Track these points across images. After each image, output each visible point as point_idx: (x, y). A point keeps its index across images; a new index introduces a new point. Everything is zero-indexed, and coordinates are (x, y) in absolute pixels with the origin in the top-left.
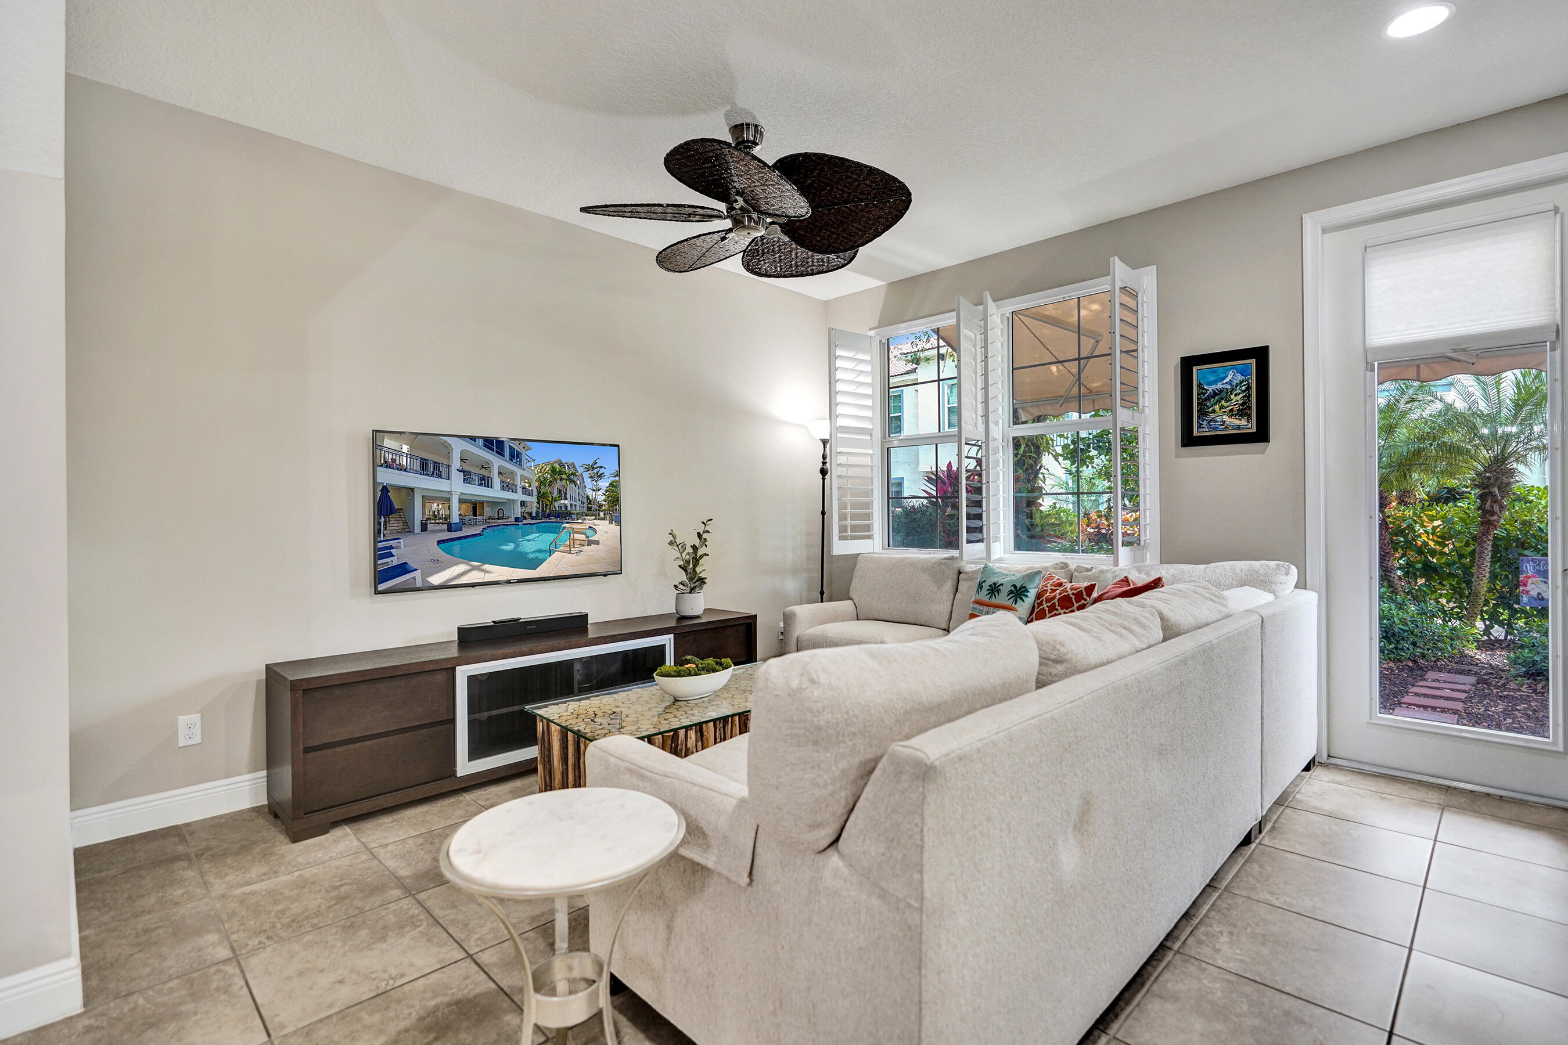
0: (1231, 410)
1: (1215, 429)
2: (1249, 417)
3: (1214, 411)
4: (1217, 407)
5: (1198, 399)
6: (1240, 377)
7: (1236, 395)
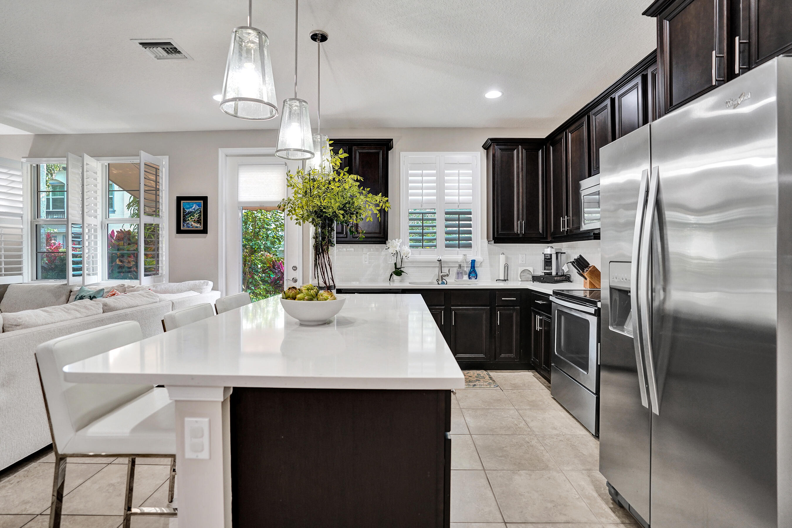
0: (195, 220)
1: (189, 227)
2: (201, 223)
3: (189, 220)
4: (190, 218)
5: (183, 214)
6: (197, 207)
7: (196, 214)
